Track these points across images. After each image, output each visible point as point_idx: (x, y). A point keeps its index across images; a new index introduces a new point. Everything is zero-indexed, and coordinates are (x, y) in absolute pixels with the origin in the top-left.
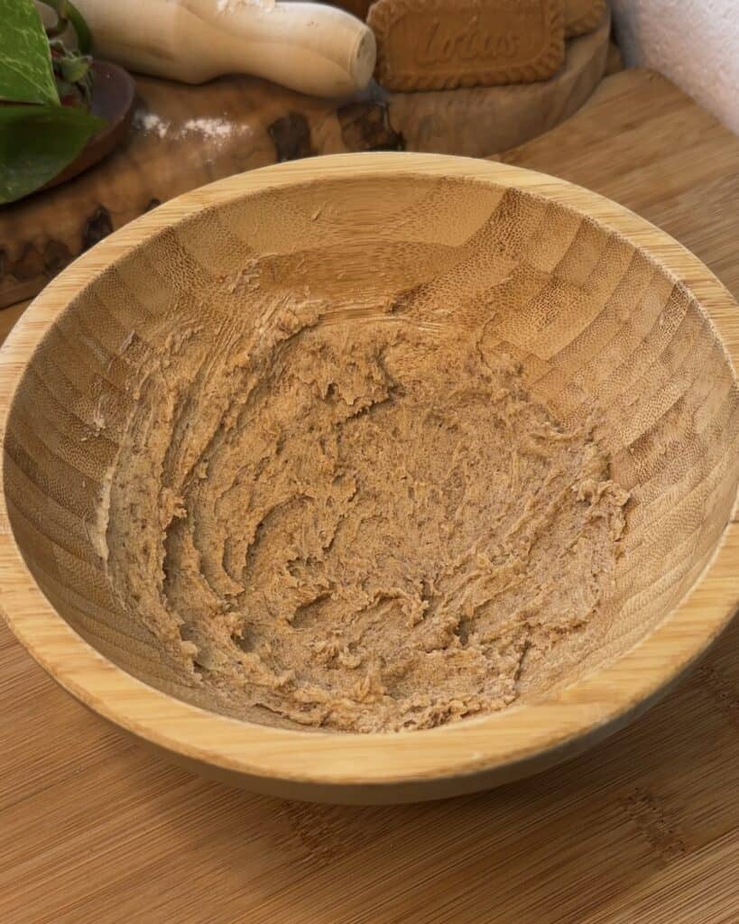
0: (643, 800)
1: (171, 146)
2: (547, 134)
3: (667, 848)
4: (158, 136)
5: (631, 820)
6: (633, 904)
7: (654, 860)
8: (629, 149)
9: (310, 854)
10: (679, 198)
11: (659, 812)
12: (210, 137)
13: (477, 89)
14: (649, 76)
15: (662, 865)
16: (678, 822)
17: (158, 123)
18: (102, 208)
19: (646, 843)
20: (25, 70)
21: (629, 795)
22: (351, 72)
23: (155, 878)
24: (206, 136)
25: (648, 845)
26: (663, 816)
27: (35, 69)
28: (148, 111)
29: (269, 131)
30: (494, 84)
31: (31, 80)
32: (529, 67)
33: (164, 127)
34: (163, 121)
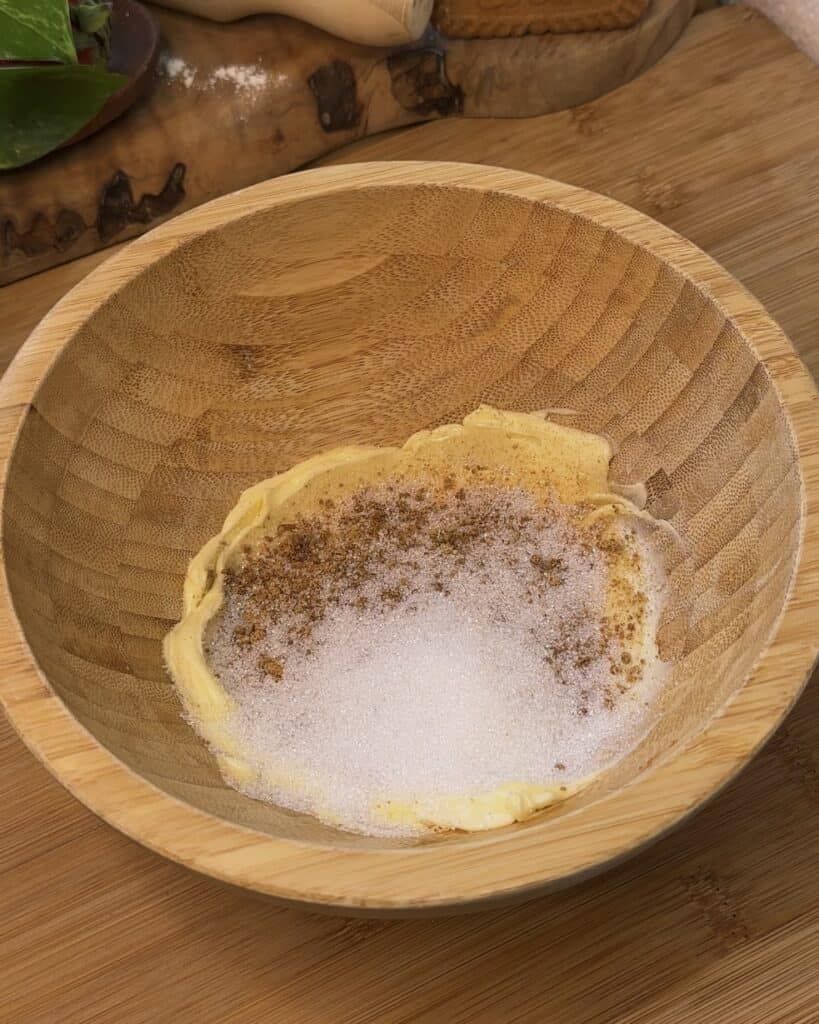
0: (706, 879)
1: (199, 98)
2: (627, 86)
3: (730, 933)
4: (183, 85)
5: (692, 901)
6: (691, 994)
7: (715, 947)
8: (721, 107)
9: (345, 927)
10: (774, 171)
11: (722, 893)
12: (242, 88)
13: (548, 36)
14: (746, 15)
15: (723, 953)
16: (743, 905)
17: (184, 68)
18: (121, 173)
19: (707, 927)
20: (40, 25)
21: (691, 873)
22: (405, 24)
23: (180, 947)
24: (238, 87)
25: (708, 929)
26: (726, 898)
27: (51, 25)
28: (172, 55)
29: (309, 82)
30: (567, 32)
31: (46, 37)
32: (608, 14)
33: (190, 75)
34: (190, 67)
